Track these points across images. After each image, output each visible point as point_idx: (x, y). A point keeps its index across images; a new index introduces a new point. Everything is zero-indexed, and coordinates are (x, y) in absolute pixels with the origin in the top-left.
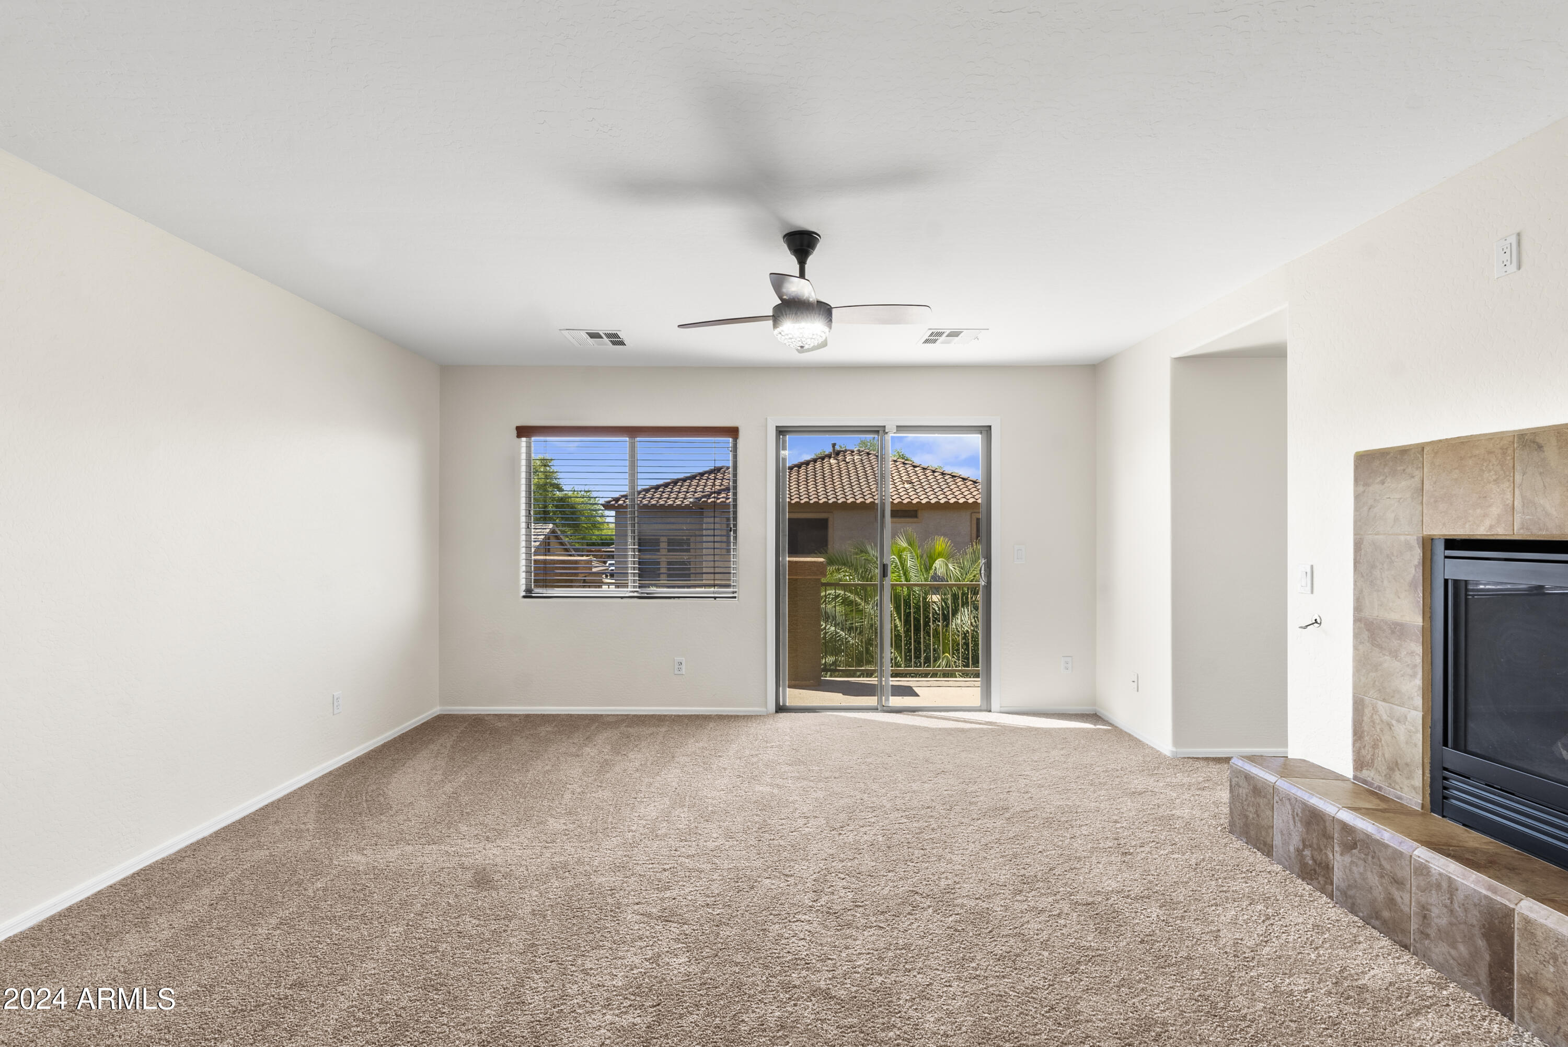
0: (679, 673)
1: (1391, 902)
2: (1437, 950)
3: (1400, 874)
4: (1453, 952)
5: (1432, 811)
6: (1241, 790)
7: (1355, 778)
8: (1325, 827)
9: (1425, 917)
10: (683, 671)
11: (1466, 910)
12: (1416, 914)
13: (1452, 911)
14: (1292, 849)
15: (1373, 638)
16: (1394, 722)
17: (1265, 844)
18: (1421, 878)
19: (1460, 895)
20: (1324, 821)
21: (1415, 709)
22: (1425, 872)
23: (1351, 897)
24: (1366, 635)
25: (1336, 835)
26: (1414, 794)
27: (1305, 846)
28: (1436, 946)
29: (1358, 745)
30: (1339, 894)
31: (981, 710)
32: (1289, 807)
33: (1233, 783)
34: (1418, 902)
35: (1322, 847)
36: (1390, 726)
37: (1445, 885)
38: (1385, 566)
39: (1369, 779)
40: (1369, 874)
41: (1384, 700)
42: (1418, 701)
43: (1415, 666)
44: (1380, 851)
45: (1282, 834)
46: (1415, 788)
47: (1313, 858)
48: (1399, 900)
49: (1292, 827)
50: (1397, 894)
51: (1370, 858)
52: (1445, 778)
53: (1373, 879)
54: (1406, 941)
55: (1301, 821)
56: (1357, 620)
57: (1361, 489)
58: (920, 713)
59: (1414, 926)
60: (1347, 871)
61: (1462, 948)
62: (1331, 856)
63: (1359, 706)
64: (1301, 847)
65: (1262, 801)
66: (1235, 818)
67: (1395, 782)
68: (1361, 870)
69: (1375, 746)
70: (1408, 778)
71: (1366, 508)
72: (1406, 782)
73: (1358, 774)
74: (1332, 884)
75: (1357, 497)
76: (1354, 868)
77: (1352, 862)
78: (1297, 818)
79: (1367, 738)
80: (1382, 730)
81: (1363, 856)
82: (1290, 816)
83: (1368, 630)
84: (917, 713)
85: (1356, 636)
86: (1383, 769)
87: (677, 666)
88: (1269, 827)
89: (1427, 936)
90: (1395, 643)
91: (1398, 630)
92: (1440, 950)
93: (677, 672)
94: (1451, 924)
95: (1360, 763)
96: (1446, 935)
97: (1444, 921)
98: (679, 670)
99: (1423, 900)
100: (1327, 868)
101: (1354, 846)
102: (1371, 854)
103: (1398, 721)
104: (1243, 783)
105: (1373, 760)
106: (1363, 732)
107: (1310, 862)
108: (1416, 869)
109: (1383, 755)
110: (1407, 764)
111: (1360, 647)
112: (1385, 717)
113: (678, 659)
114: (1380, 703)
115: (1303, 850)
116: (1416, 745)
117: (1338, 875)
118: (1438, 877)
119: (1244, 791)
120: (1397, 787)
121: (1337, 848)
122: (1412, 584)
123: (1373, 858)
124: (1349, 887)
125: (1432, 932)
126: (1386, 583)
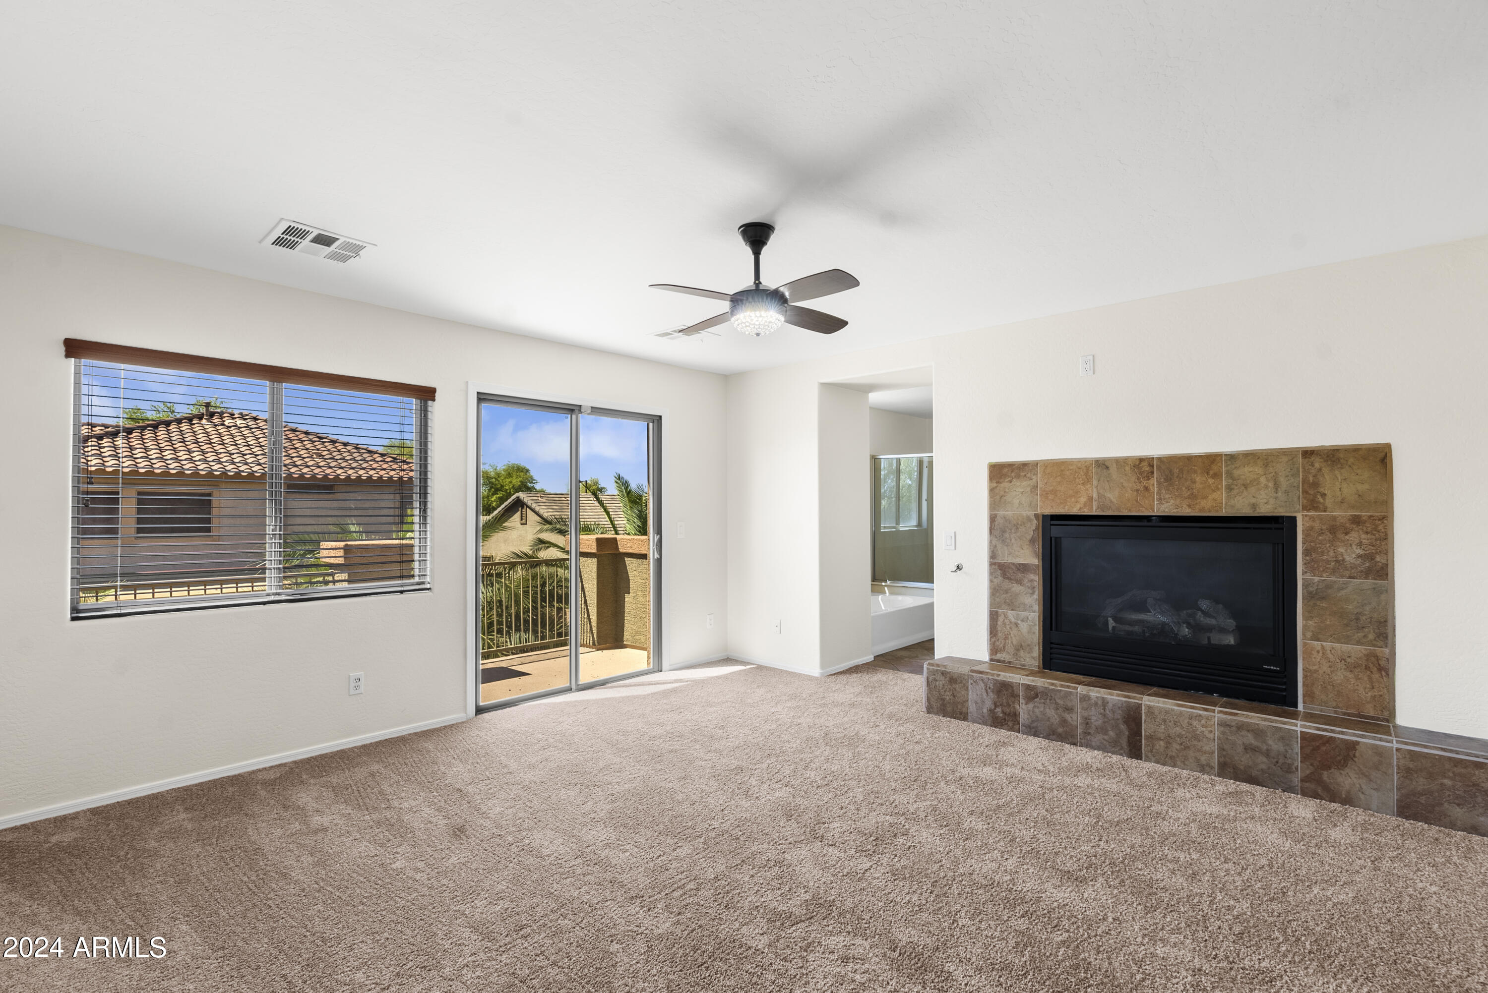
0: (357, 692)
1: (1064, 722)
2: (1096, 740)
3: (1069, 704)
4: (1106, 737)
5: (1044, 668)
6: (937, 683)
7: (991, 660)
8: (1013, 691)
9: (1087, 724)
10: (362, 690)
11: (1114, 712)
12: (1081, 724)
13: (1105, 715)
14: (985, 711)
15: (1005, 576)
16: (1019, 622)
17: (961, 713)
18: (1084, 703)
19: (1110, 705)
20: (1012, 687)
21: (1034, 612)
22: (1087, 699)
23: (1033, 728)
24: (999, 572)
25: (1021, 694)
26: (1033, 661)
27: (996, 706)
28: (1095, 737)
29: (993, 640)
30: (1024, 728)
31: (654, 672)
32: (982, 685)
33: (930, 679)
34: (1083, 717)
35: (1011, 703)
36: (1017, 625)
37: (1100, 702)
38: (1013, 531)
39: (1002, 659)
40: (1047, 710)
41: (1012, 610)
42: (1036, 607)
43: (1034, 588)
44: (1055, 695)
45: (976, 703)
46: (1033, 658)
47: (1003, 712)
48: (1069, 719)
49: (985, 697)
50: (1067, 716)
51: (1048, 701)
52: (1051, 648)
53: (1051, 712)
54: (1075, 741)
55: (993, 692)
56: (991, 564)
57: (995, 485)
58: (609, 685)
59: (1079, 731)
60: (1031, 713)
61: (1111, 733)
62: (1018, 707)
63: (994, 617)
64: (993, 708)
65: (957, 686)
66: (932, 703)
67: (1020, 657)
68: (1042, 709)
69: (1006, 638)
70: (1029, 653)
71: (998, 497)
72: (1028, 655)
73: (994, 657)
74: (1019, 724)
75: (992, 490)
76: (1037, 710)
77: (1034, 707)
78: (989, 690)
79: (1000, 635)
80: (1010, 628)
81: (1043, 701)
82: (984, 690)
83: (1000, 569)
84: (607, 685)
85: (991, 574)
86: (1012, 651)
87: (353, 684)
88: (964, 702)
89: (1089, 734)
90: (1020, 575)
91: (1024, 568)
92: (1097, 739)
93: (352, 692)
94: (1104, 722)
95: (994, 650)
96: (1102, 730)
97: (1100, 722)
98: (356, 688)
99: (1086, 715)
100: (1015, 716)
101: (1036, 696)
102: (1049, 698)
103: (1022, 621)
104: (939, 677)
105: (1004, 647)
106: (997, 631)
107: (1001, 715)
108: (1081, 699)
109: (1012, 642)
110: (1029, 645)
111: (995, 580)
112: (1013, 620)
113: (354, 674)
114: (1009, 612)
115: (995, 709)
116: (1034, 633)
117: (1023, 718)
118: (1095, 699)
119: (941, 682)
120: (1022, 659)
121: (1022, 701)
122: (1032, 541)
123: (1050, 700)
124: (1033, 721)
125: (1092, 731)
126: (1013, 541)
